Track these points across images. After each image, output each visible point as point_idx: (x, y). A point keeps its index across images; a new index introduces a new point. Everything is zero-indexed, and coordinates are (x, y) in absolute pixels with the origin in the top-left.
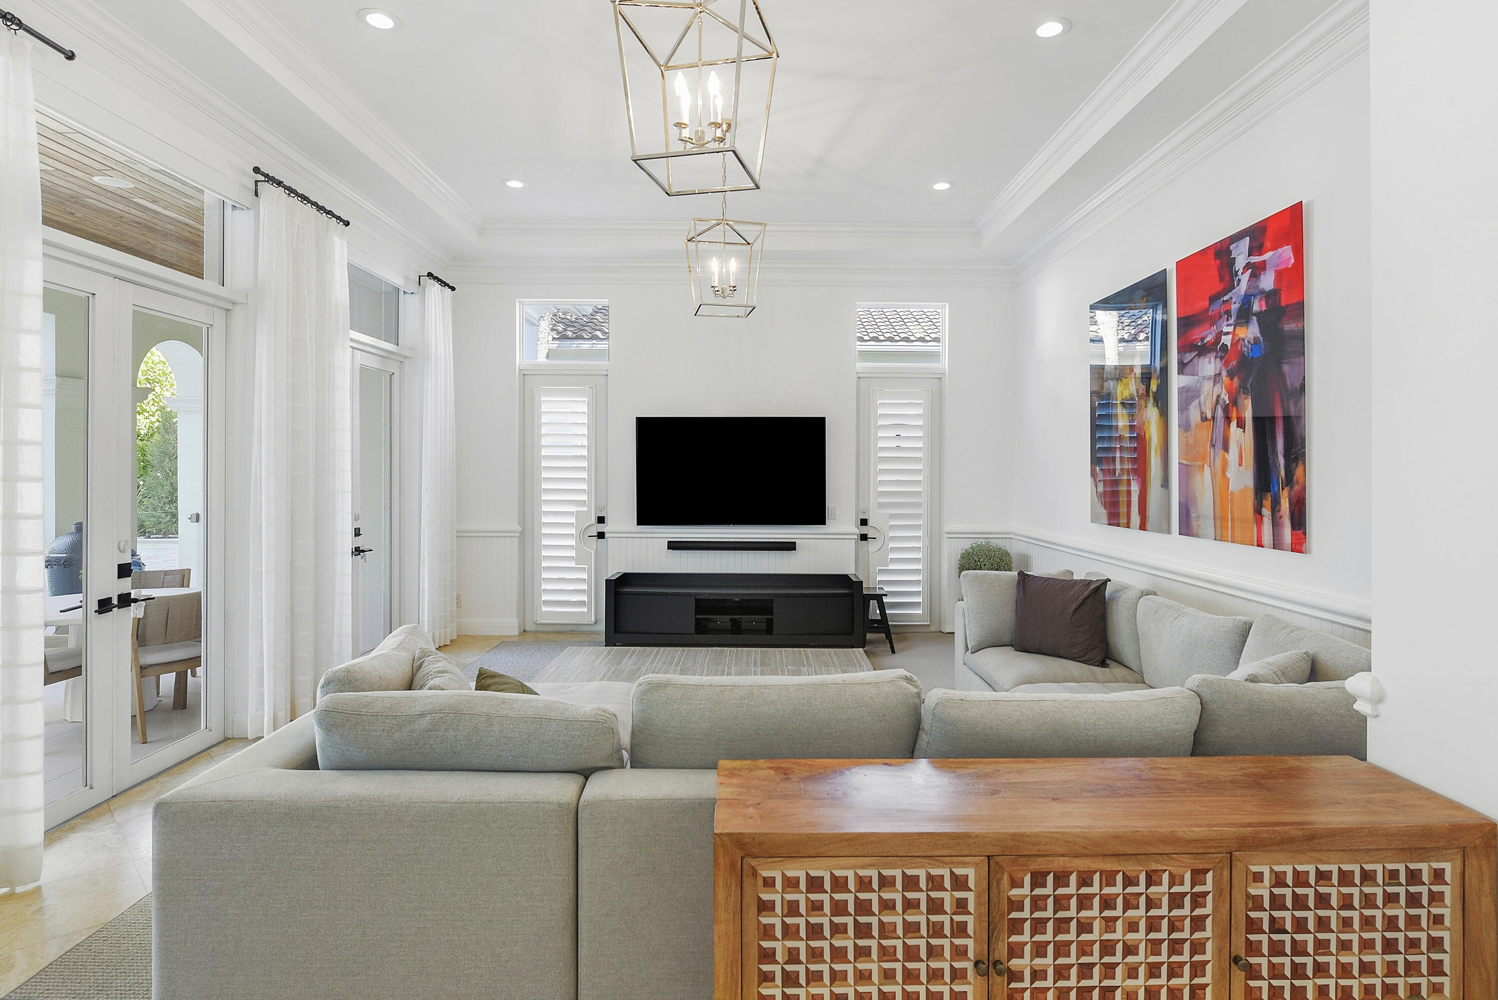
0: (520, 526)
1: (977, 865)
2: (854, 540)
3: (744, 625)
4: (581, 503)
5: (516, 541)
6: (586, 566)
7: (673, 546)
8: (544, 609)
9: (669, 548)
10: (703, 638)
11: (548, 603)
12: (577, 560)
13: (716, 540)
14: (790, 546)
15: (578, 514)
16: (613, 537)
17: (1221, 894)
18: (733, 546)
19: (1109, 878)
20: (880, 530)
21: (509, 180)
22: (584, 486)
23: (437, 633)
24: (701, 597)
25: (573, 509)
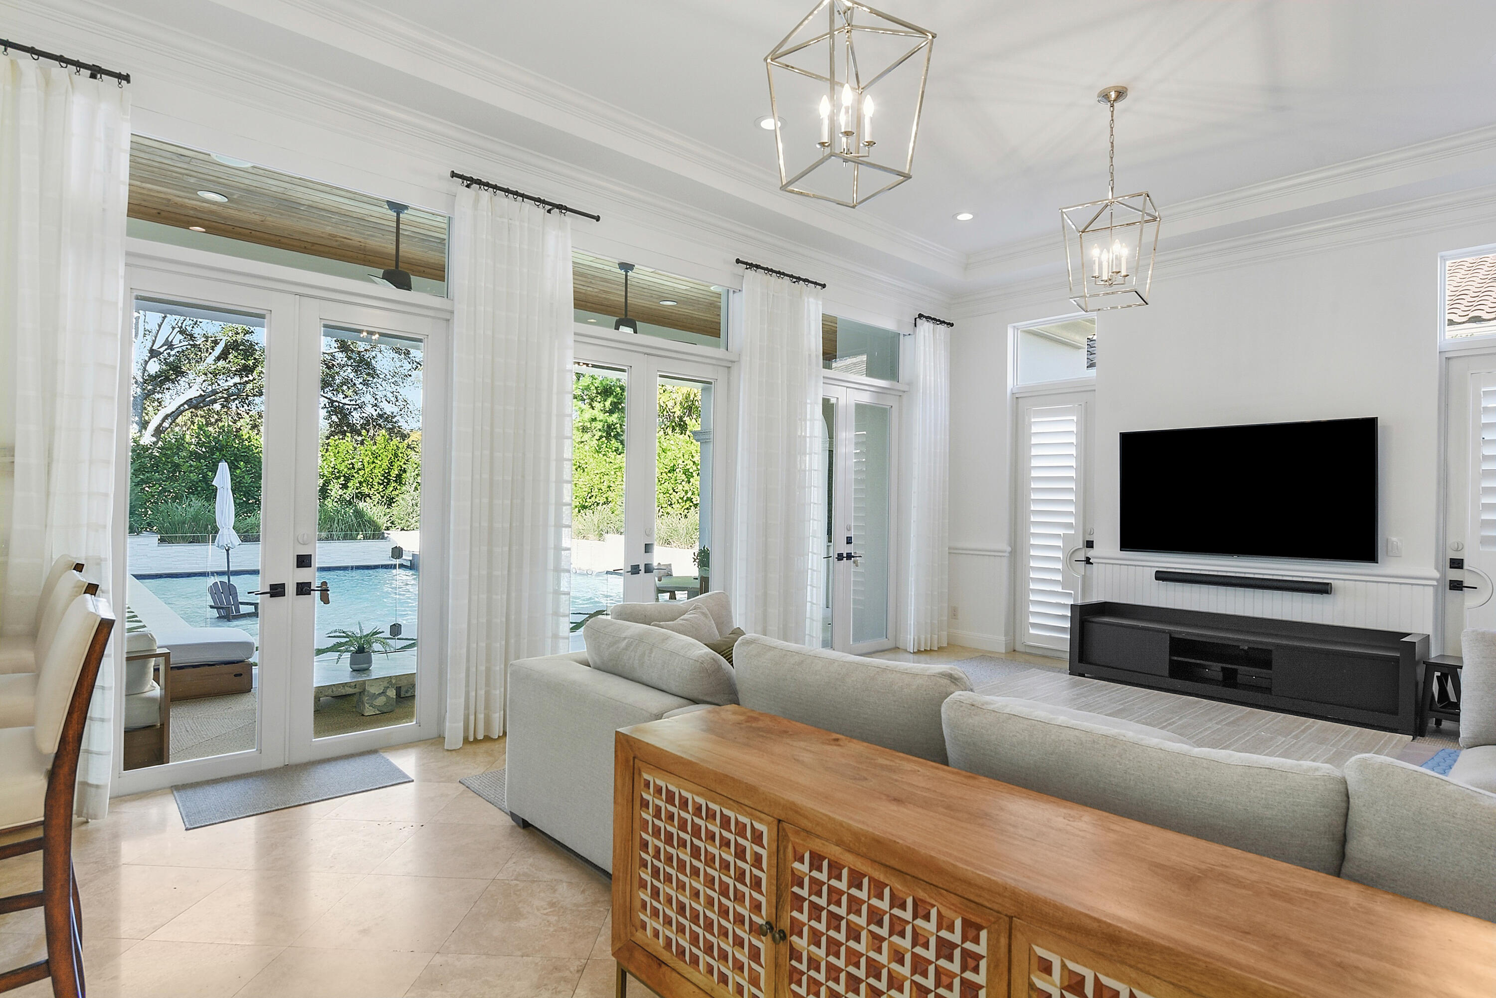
0: (1011, 546)
1: (769, 824)
2: (1432, 588)
3: (1240, 678)
4: (1068, 526)
5: (1005, 562)
6: (1072, 592)
7: (1162, 576)
8: (1032, 631)
9: (1157, 578)
10: (1178, 683)
11: (1035, 625)
12: (1064, 585)
13: (1220, 574)
14: (1323, 589)
15: (1065, 537)
16: (1098, 563)
17: (997, 966)
18: (1238, 581)
19: (878, 889)
20: (1483, 574)
21: (958, 214)
22: (1072, 509)
23: (922, 637)
24: (1177, 636)
25: (1061, 532)
